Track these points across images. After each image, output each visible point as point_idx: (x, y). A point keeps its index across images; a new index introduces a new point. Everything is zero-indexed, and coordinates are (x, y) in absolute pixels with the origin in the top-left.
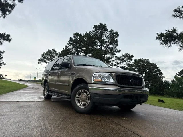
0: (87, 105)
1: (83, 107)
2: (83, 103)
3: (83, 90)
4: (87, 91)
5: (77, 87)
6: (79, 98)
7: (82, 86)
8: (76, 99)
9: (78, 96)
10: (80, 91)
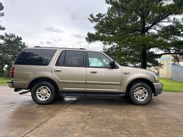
0: (146, 98)
1: (143, 100)
2: (141, 97)
3: (139, 88)
4: (143, 88)
5: (135, 86)
6: (136, 94)
7: (139, 84)
8: (135, 96)
9: (135, 93)
10: (137, 89)
